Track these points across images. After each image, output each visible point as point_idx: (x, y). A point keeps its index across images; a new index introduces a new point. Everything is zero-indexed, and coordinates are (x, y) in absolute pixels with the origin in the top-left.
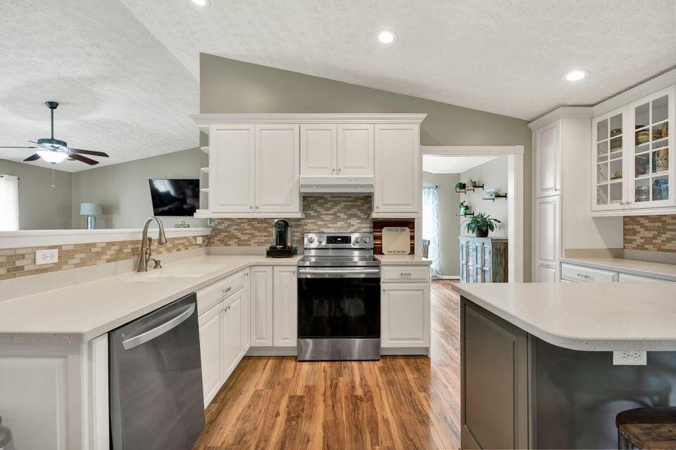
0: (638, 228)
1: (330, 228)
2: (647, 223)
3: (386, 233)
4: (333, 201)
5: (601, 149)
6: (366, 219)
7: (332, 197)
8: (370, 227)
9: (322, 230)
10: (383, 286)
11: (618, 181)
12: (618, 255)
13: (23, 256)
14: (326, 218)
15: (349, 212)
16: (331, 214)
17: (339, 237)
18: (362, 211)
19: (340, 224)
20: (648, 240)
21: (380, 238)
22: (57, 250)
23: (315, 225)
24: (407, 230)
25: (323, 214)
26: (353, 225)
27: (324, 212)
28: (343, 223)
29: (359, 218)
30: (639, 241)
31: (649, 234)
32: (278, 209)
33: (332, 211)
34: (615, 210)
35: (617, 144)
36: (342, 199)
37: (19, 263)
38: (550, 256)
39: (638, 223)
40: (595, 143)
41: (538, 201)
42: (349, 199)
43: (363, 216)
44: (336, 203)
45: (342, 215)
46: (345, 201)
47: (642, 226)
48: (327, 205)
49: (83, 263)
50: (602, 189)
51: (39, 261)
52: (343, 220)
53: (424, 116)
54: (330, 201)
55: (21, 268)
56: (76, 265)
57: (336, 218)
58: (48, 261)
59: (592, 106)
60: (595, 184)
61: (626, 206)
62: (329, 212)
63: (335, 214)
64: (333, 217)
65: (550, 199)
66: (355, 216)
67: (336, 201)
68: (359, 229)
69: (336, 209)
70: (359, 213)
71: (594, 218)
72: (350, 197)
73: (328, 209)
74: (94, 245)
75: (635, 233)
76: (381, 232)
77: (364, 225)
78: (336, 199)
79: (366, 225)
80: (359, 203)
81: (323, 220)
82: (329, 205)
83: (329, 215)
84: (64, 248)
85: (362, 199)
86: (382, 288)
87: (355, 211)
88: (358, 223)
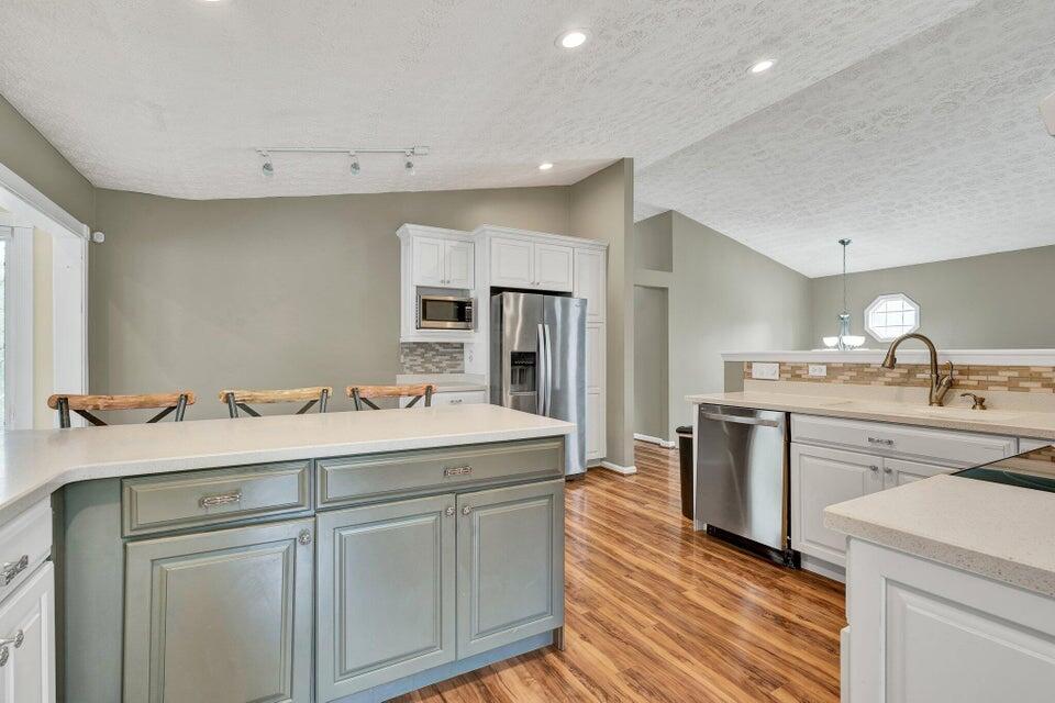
13: (800, 368)
22: (825, 367)
37: (798, 372)
49: (853, 380)
51: (811, 373)
55: (799, 376)
56: (845, 382)
58: (817, 374)
74: (868, 365)
84: (833, 365)
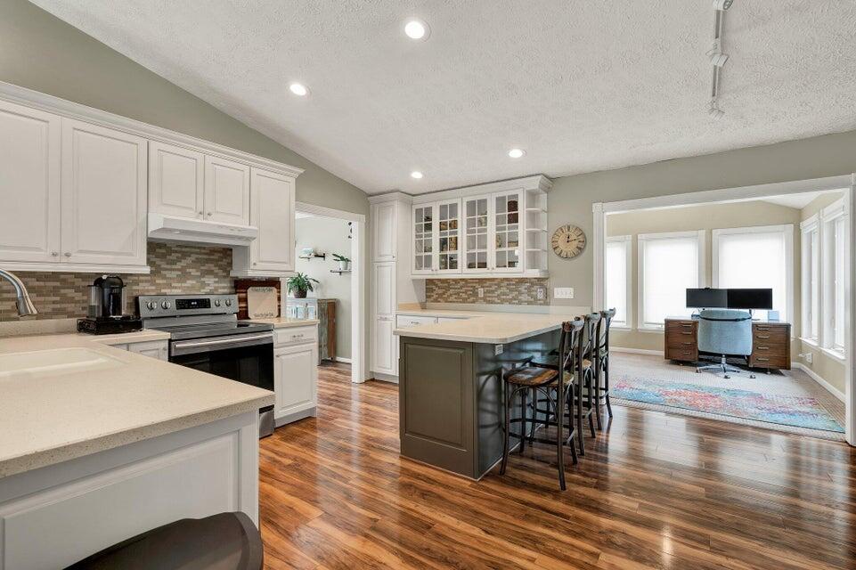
0: (434, 287)
1: (176, 288)
2: (439, 284)
3: (253, 295)
4: (180, 252)
5: (418, 229)
6: (224, 277)
7: (177, 246)
8: (232, 287)
9: (163, 291)
10: (276, 352)
11: (429, 254)
12: (423, 307)
14: (168, 274)
15: (202, 268)
16: (178, 270)
17: (194, 300)
18: (220, 267)
19: (190, 283)
20: (440, 295)
21: (245, 300)
23: (152, 285)
24: (275, 290)
25: (166, 269)
26: (209, 285)
27: (166, 266)
28: (194, 282)
29: (216, 275)
30: (435, 296)
31: (440, 291)
32: (109, 259)
33: (178, 266)
34: (426, 274)
35: (428, 227)
36: (193, 250)
38: (388, 311)
39: (434, 284)
40: (414, 223)
41: (376, 265)
42: (203, 251)
43: (221, 273)
44: (185, 255)
45: (194, 272)
46: (197, 253)
47: (437, 286)
48: (171, 258)
50: (418, 259)
52: (194, 277)
53: (302, 171)
54: (176, 252)
57: (184, 276)
59: (414, 195)
60: (414, 255)
61: (434, 272)
62: (174, 267)
63: (182, 270)
64: (179, 273)
65: (386, 264)
66: (210, 272)
67: (184, 252)
68: (216, 289)
69: (184, 263)
70: (216, 270)
71: (413, 280)
72: (204, 248)
73: (174, 263)
75: (433, 290)
76: (246, 292)
77: (223, 285)
78: (184, 249)
79: (226, 285)
80: (216, 256)
81: (164, 277)
82: (174, 256)
83: (173, 270)
85: (219, 252)
86: (275, 353)
87: (211, 266)
88: (216, 282)
